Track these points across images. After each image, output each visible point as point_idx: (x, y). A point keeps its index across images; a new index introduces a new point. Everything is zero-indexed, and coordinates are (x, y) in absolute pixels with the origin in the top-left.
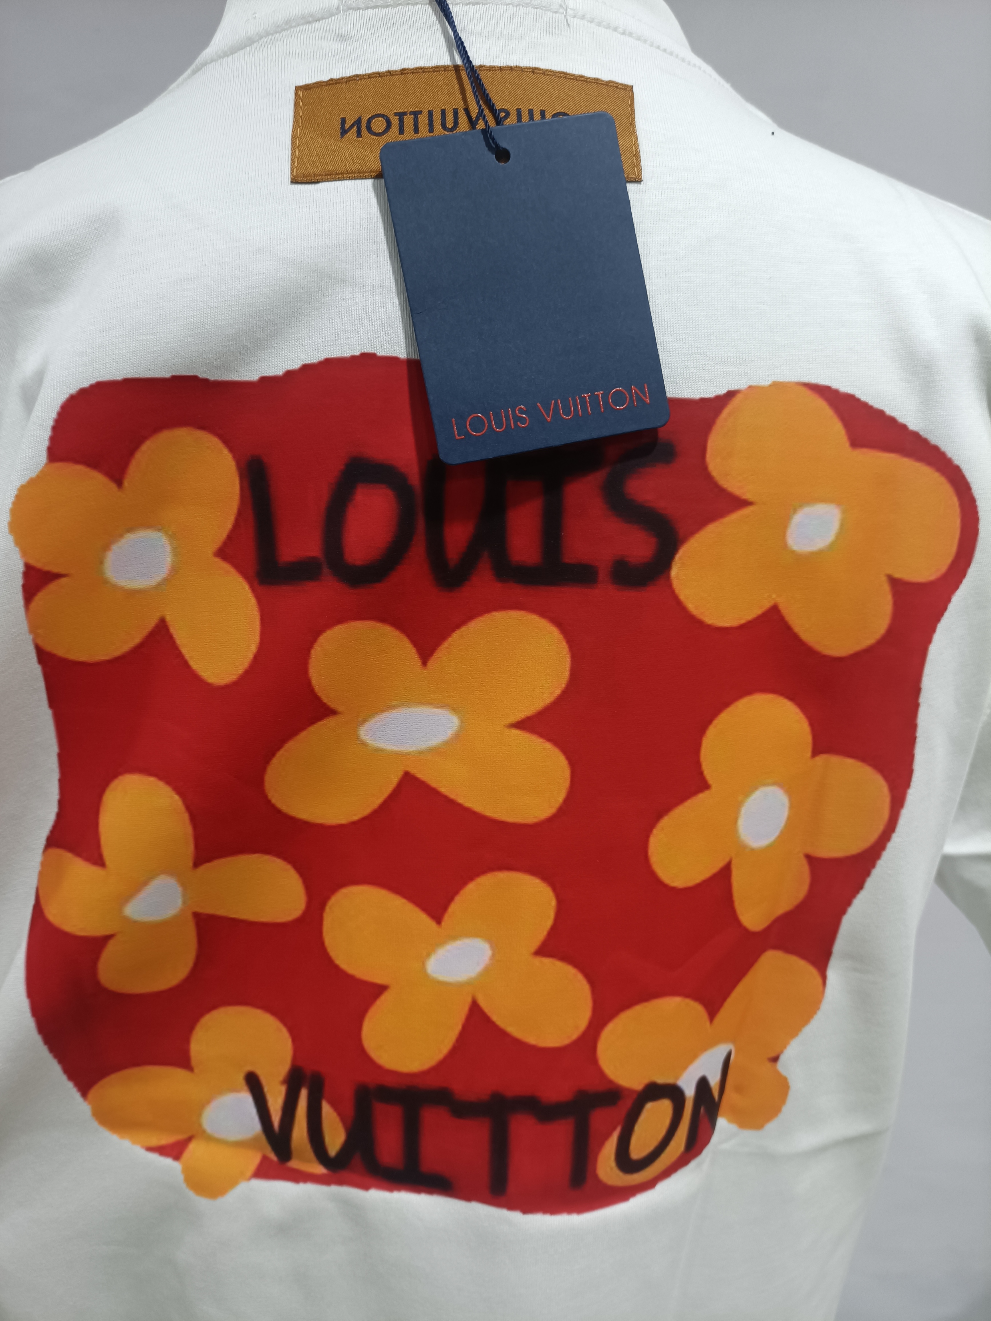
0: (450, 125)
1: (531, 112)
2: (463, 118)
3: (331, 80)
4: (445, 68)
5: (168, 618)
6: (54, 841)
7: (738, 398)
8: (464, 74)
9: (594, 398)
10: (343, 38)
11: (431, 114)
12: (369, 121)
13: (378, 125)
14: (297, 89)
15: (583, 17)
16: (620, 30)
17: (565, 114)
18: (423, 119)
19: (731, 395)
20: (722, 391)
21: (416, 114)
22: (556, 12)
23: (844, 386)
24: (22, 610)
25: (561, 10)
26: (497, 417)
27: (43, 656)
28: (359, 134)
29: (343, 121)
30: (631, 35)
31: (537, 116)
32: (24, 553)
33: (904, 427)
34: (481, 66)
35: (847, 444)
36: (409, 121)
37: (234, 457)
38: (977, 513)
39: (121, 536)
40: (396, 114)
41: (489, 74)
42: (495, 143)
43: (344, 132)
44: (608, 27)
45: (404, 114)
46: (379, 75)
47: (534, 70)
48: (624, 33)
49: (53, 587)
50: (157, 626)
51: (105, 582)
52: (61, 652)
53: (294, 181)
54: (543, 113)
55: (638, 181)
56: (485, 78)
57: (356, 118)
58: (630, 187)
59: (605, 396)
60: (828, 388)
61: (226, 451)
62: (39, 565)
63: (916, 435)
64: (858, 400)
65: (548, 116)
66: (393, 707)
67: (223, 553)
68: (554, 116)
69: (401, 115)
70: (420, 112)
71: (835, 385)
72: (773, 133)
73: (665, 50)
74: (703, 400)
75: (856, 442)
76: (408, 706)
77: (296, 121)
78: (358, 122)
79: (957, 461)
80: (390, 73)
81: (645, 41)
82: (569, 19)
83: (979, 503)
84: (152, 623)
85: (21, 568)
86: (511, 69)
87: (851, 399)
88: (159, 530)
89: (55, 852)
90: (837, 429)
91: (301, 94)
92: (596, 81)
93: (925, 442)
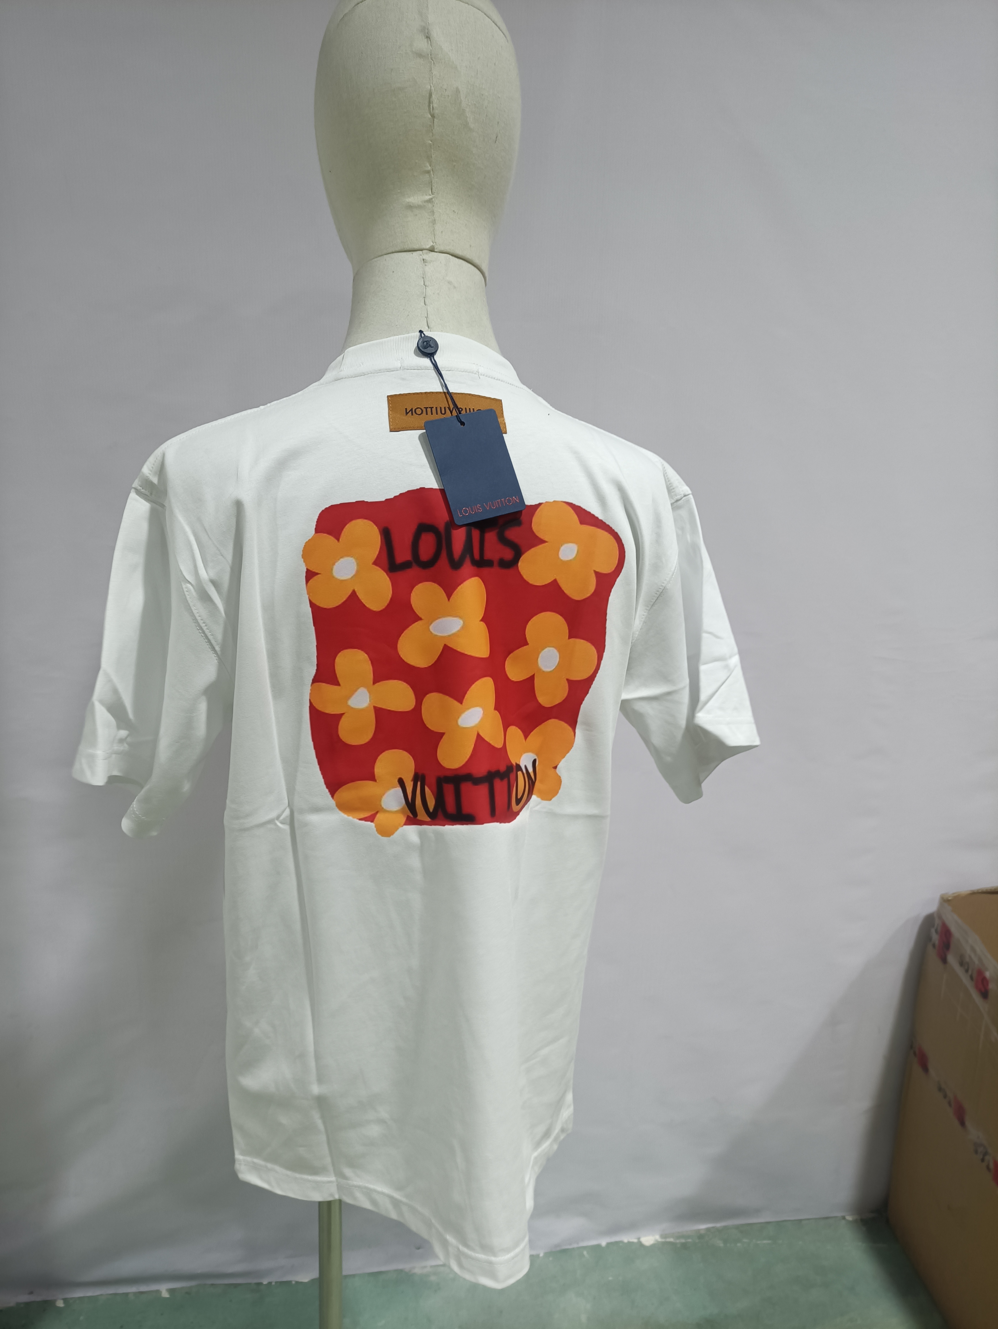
0: (443, 412)
1: (470, 409)
2: (448, 410)
3: (400, 394)
4: (440, 393)
5: (356, 590)
6: (316, 680)
7: (543, 505)
8: (447, 395)
9: (501, 501)
10: (403, 379)
11: (436, 408)
12: (415, 410)
13: (419, 411)
14: (388, 396)
15: (484, 375)
16: (496, 378)
17: (480, 410)
18: (434, 410)
19: (540, 504)
20: (537, 503)
21: (431, 408)
22: (476, 374)
23: (577, 504)
24: (305, 585)
25: (477, 373)
26: (472, 508)
27: (312, 605)
28: (412, 415)
29: (406, 409)
30: (499, 380)
31: (472, 410)
32: (306, 565)
33: (597, 518)
34: (452, 393)
35: (579, 523)
36: (429, 410)
37: (378, 528)
38: (624, 549)
39: (339, 560)
40: (424, 408)
41: (455, 395)
42: (461, 420)
43: (407, 413)
44: (492, 378)
45: (428, 408)
46: (417, 393)
47: (469, 394)
48: (497, 380)
49: (315, 578)
50: (352, 593)
51: (333, 577)
52: (318, 604)
53: (391, 431)
54: (473, 409)
55: (506, 433)
56: (454, 397)
57: (411, 409)
58: (504, 435)
59: (505, 500)
60: (572, 504)
61: (375, 526)
62: (311, 569)
63: (601, 521)
64: (582, 508)
65: (475, 410)
66: (440, 618)
67: (376, 563)
68: (477, 411)
69: (426, 408)
70: (433, 408)
71: (574, 503)
72: (549, 414)
73: (511, 384)
74: (531, 506)
75: (582, 522)
76: (444, 617)
77: (389, 409)
78: (412, 410)
79: (616, 530)
80: (421, 393)
81: (504, 382)
82: (480, 376)
83: (625, 546)
84: (350, 592)
85: (305, 570)
86: (462, 394)
87: (579, 507)
88: (352, 557)
89: (316, 684)
90: (575, 517)
91: (389, 398)
92: (490, 398)
93: (605, 523)
